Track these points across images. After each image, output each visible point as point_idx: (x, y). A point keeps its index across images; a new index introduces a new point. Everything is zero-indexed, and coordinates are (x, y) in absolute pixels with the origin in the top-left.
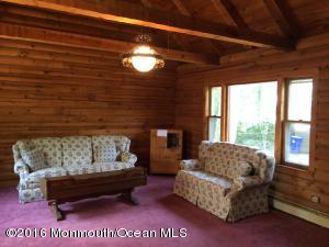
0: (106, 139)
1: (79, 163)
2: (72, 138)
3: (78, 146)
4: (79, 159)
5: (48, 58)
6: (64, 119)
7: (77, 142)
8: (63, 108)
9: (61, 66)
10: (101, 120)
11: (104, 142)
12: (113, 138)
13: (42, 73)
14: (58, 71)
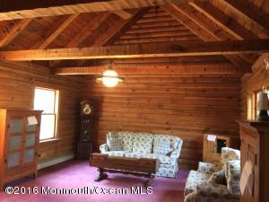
0: (164, 137)
1: (141, 152)
2: (140, 134)
3: (143, 140)
4: (142, 148)
5: (134, 81)
6: (142, 121)
7: (143, 137)
8: (142, 113)
9: (142, 86)
10: (167, 123)
11: (161, 139)
12: (170, 137)
13: (130, 91)
14: (141, 89)
